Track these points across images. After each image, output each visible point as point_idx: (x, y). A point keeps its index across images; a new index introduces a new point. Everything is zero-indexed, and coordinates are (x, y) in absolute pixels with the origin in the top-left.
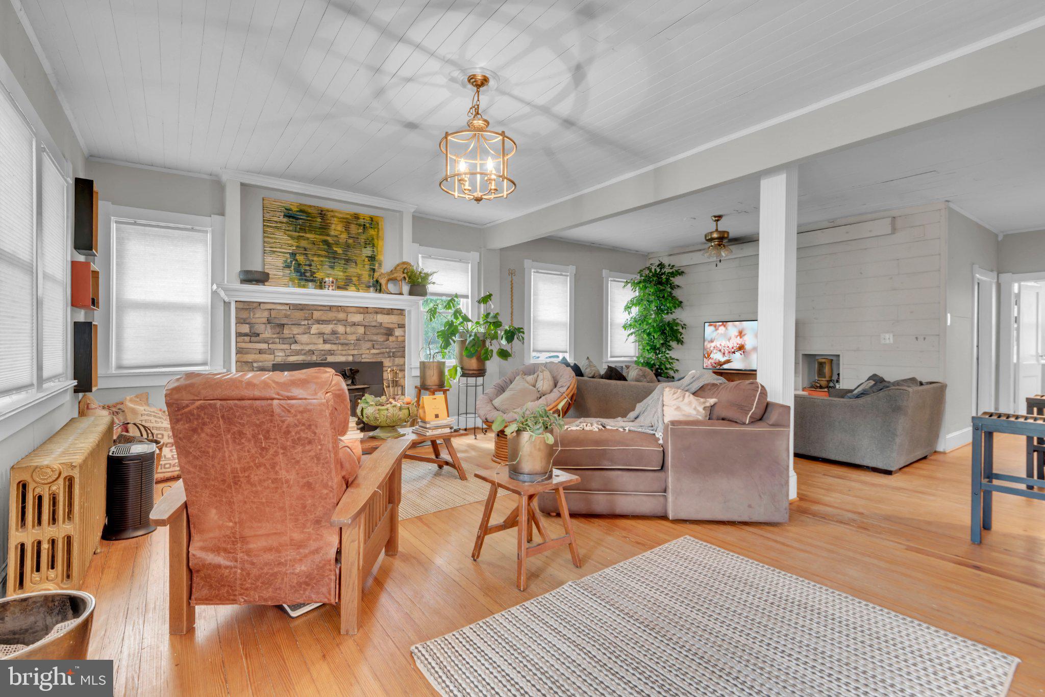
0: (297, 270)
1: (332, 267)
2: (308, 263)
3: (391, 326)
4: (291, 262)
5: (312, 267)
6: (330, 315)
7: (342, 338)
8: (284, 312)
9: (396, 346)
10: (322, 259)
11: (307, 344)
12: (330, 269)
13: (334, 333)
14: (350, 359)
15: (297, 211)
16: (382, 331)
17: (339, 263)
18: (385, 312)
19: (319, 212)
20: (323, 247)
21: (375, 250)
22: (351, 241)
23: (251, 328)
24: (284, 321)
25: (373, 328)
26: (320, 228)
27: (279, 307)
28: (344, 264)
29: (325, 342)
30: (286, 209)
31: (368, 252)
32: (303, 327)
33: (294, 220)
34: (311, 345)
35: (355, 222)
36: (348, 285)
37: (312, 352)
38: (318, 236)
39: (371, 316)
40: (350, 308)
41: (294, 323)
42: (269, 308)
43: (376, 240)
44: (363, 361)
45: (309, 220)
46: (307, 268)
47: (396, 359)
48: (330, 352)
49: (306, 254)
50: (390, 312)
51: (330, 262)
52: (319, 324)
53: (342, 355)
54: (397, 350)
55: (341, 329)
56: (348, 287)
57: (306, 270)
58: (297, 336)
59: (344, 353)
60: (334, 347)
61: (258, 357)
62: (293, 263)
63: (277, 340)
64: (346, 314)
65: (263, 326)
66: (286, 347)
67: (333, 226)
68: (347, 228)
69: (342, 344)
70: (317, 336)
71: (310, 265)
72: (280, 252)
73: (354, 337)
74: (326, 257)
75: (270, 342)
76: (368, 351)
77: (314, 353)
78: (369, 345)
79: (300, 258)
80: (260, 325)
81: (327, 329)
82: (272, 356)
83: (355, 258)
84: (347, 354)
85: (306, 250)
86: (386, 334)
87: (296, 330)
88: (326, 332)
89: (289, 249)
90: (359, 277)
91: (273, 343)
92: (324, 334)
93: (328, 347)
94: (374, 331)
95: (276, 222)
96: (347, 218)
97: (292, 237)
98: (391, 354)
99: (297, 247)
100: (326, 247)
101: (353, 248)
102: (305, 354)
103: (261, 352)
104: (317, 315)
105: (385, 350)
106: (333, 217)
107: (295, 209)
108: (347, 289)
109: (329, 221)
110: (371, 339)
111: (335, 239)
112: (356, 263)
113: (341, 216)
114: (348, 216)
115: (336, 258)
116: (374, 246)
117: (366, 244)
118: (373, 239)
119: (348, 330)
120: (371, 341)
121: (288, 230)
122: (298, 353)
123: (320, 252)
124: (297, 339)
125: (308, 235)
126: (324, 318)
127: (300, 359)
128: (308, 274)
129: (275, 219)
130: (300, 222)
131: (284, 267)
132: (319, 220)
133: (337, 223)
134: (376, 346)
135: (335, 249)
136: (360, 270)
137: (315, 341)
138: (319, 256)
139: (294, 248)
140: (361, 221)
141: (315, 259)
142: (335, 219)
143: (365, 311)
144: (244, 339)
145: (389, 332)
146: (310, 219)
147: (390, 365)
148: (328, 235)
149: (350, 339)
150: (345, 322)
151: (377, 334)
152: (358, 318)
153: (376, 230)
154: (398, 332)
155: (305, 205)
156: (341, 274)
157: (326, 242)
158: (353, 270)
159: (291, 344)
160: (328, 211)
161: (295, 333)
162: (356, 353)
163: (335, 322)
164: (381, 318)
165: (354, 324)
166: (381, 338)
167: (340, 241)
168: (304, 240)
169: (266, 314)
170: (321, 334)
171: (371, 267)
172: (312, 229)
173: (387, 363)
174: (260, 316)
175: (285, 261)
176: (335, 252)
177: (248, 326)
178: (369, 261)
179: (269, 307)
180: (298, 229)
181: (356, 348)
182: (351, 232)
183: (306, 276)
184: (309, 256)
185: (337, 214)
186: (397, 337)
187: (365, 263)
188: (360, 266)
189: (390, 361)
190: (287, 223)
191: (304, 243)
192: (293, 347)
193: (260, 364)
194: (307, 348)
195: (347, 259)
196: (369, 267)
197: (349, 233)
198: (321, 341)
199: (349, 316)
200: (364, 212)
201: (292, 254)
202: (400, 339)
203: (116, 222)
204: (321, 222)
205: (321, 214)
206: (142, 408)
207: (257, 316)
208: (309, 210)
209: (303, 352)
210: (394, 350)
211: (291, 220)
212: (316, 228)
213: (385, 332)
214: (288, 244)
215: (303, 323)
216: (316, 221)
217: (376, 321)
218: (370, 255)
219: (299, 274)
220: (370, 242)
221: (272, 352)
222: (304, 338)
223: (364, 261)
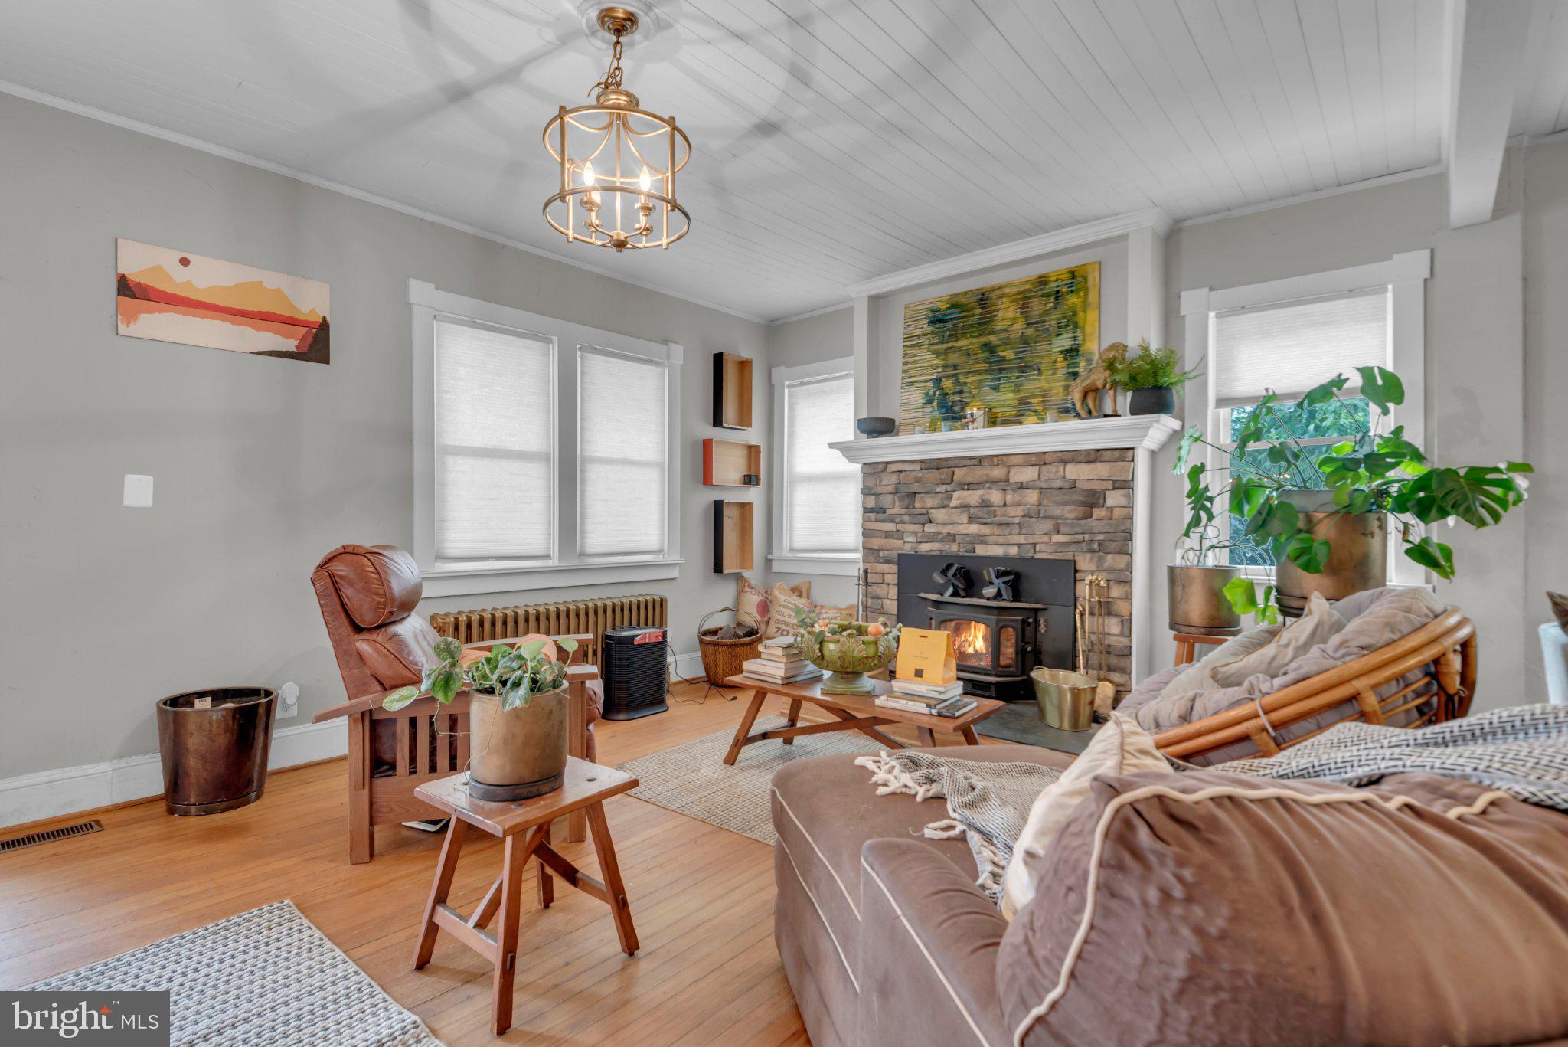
0: (942, 405)
1: (996, 388)
2: (958, 389)
3: (1096, 486)
4: (935, 392)
5: (964, 395)
6: (980, 473)
7: (998, 513)
8: (914, 473)
9: (1107, 529)
10: (979, 377)
11: (944, 524)
12: (992, 391)
13: (985, 504)
14: (1013, 551)
15: (948, 308)
16: (1076, 497)
17: (1009, 378)
18: (1082, 458)
19: (980, 297)
20: (983, 355)
21: (1079, 333)
22: (1030, 331)
23: (877, 501)
24: (915, 488)
25: (1057, 492)
26: (979, 324)
27: (907, 467)
28: (1018, 377)
29: (971, 520)
30: (932, 311)
31: (1064, 342)
32: (940, 495)
33: (942, 325)
34: (950, 526)
35: (1039, 293)
36: (1023, 415)
37: (952, 537)
38: (975, 340)
39: (1052, 468)
40: (1012, 458)
41: (926, 490)
42: (896, 469)
43: (1081, 314)
44: (1038, 556)
45: (964, 317)
46: (957, 398)
47: (1109, 557)
48: (981, 539)
49: (955, 376)
50: (1094, 456)
51: (993, 380)
52: (963, 489)
53: (996, 544)
54: (1109, 537)
55: (995, 497)
56: (1022, 419)
57: (953, 402)
58: (931, 511)
59: (1001, 540)
60: (985, 530)
61: (884, 541)
62: (937, 393)
63: (906, 518)
64: (1006, 469)
65: (889, 498)
66: (917, 528)
67: (1000, 314)
68: (1024, 310)
69: (1000, 524)
70: (959, 510)
71: (961, 392)
72: (921, 382)
73: (1019, 511)
74: (986, 372)
75: (897, 521)
76: (1046, 539)
77: (955, 541)
78: (1047, 525)
79: (947, 384)
80: (886, 496)
81: (974, 497)
82: (901, 542)
83: (1037, 361)
84: (1007, 542)
85: (955, 369)
86: (1084, 504)
87: (930, 501)
88: (973, 503)
89: (933, 374)
90: (1045, 395)
91: (902, 522)
92: (968, 506)
93: (974, 528)
94: (1059, 497)
95: (918, 336)
96: (1026, 291)
97: (937, 354)
98: (1096, 546)
99: (944, 367)
100: (987, 355)
101: (1035, 342)
102: (941, 541)
103: (888, 535)
104: (959, 474)
105: (1080, 537)
106: (1001, 297)
107: (943, 306)
108: (1020, 423)
109: (993, 308)
110: (1051, 514)
111: (1002, 335)
112: (1039, 370)
113: (1015, 290)
114: (1028, 286)
115: (1004, 369)
116: (1076, 326)
117: (1060, 327)
118: (1075, 314)
119: (1010, 497)
120: (1051, 518)
121: (932, 344)
122: (932, 538)
123: (977, 366)
124: (931, 516)
125: (961, 343)
126: (969, 479)
127: (935, 549)
128: (957, 408)
129: (918, 332)
130: (950, 324)
131: (924, 404)
132: (978, 311)
133: (1006, 306)
134: (1062, 529)
135: (1001, 354)
136: (1048, 382)
137: (955, 518)
138: (975, 373)
139: (940, 370)
140: (1052, 286)
141: (971, 379)
142: (1004, 300)
143: (1040, 460)
144: (869, 517)
145: (1092, 500)
146: (965, 314)
147: (1093, 568)
148: (991, 333)
149: (1012, 514)
150: (1004, 484)
151: (1065, 504)
152: (1028, 474)
153: (1082, 294)
154: (1114, 499)
155: (959, 294)
156: (1011, 396)
157: (988, 347)
158: (1033, 384)
159: (924, 524)
160: (993, 290)
161: (929, 505)
162: (1022, 541)
163: (987, 485)
164: (1073, 472)
165: (1021, 486)
166: (1070, 512)
167: (1012, 336)
168: (955, 352)
169: (894, 479)
170: (964, 507)
171: (1071, 370)
172: (967, 332)
173: (1085, 563)
174: (889, 482)
175: (927, 394)
176: (1003, 360)
177: (873, 497)
178: (1066, 359)
179: (900, 467)
180: (946, 338)
181: (1024, 531)
182: (1033, 313)
183: (953, 412)
184: (961, 377)
185: (1007, 290)
186: (1111, 509)
187: (1059, 365)
188: (1046, 374)
189: (1092, 559)
190: (932, 333)
191: (954, 358)
192: (929, 528)
193: (886, 552)
194: (946, 530)
195: (1022, 367)
196: (1064, 371)
197: (1027, 318)
198: (964, 518)
199: (1012, 472)
200: (1057, 266)
201: (936, 379)
202: (1117, 513)
203: (788, 387)
204: (981, 314)
205: (981, 300)
206: (783, 597)
207: (884, 482)
208: (964, 300)
209: (940, 537)
210: (1101, 537)
211: (938, 325)
212: (972, 326)
213: (1081, 498)
214: (931, 366)
215: (938, 490)
216: (974, 315)
217: (1064, 478)
218: (1068, 348)
219: (943, 410)
220: (1071, 322)
221: (900, 535)
222: (939, 515)
223: (1055, 362)
